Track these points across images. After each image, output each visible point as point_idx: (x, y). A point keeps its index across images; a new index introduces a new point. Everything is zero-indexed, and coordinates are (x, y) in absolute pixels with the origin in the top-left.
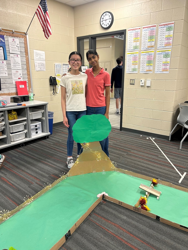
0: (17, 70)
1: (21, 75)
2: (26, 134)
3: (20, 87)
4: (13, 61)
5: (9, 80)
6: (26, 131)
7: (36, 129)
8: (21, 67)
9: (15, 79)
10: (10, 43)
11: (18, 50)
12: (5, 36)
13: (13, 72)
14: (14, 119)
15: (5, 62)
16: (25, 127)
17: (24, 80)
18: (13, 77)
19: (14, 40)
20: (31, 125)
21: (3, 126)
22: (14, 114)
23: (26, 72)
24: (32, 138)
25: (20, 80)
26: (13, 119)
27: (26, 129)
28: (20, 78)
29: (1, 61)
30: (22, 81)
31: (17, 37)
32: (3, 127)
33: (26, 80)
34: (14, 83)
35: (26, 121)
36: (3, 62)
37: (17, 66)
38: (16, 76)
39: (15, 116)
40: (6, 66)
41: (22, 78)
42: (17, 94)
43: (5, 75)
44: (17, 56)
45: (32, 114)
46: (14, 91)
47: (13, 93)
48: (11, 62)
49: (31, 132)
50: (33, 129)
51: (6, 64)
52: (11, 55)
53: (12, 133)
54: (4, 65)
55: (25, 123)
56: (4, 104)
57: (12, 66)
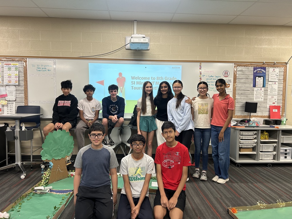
0: (273, 96)
1: (276, 100)
2: (274, 156)
3: (274, 111)
4: (271, 88)
5: (264, 104)
6: (275, 153)
7: (286, 154)
8: (277, 93)
9: (270, 104)
10: (271, 73)
11: (277, 78)
12: (267, 68)
13: (269, 97)
14: (266, 139)
15: (263, 89)
16: (275, 149)
17: (278, 105)
18: (268, 101)
19: (274, 70)
20: (281, 148)
21: (255, 143)
22: (266, 135)
23: (281, 97)
24: (280, 161)
25: (274, 105)
26: (264, 139)
27: (275, 151)
28: (274, 103)
29: (260, 88)
30: (276, 105)
31: (278, 67)
32: (255, 145)
33: (281, 105)
34: (268, 107)
35: (277, 143)
36: (261, 89)
37: (273, 92)
38: (271, 101)
39: (267, 136)
40: (263, 92)
41: (277, 102)
42: (269, 117)
43: (261, 100)
44: (275, 83)
45: (283, 137)
46: (267, 114)
47: (266, 116)
48: (269, 89)
49: (280, 155)
50: (282, 153)
51: (263, 91)
52: (270, 83)
53: (261, 152)
54: (262, 92)
55: (275, 145)
56: (258, 125)
57: (269, 92)
